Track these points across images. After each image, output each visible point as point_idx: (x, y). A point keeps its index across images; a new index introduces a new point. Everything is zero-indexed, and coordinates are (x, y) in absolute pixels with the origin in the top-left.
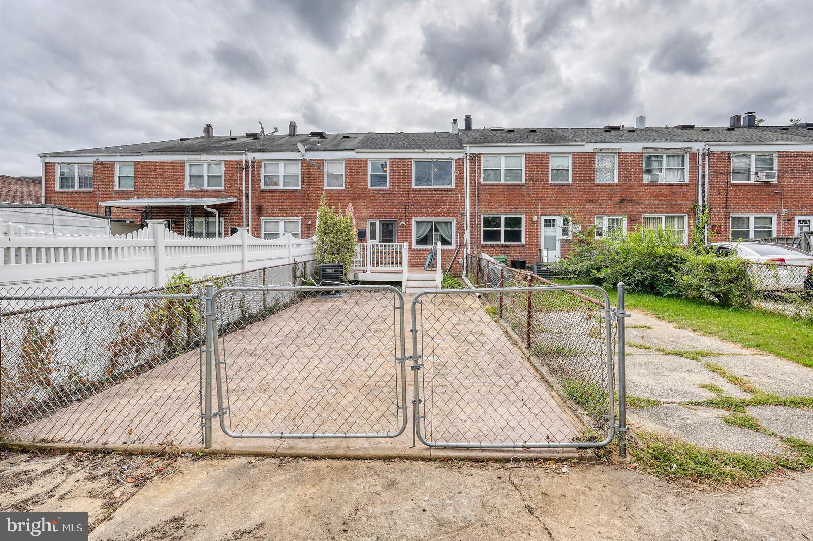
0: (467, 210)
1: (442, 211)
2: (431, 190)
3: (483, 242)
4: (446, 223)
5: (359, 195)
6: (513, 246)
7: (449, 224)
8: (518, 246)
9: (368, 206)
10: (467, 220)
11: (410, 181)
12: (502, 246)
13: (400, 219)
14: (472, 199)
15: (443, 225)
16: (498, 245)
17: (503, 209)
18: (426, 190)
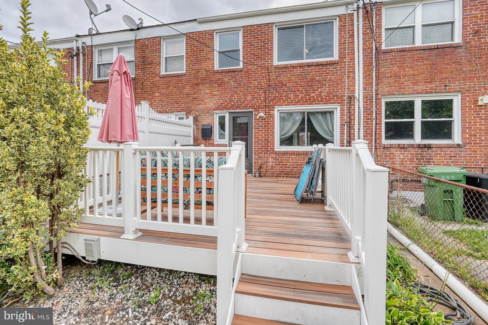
0: (359, 92)
1: (320, 95)
2: (301, 66)
3: (385, 142)
4: (324, 113)
5: (204, 79)
6: (440, 147)
7: (328, 115)
8: (449, 147)
9: (214, 93)
10: (359, 105)
11: (271, 55)
12: (419, 146)
13: (258, 109)
14: (367, 75)
15: (320, 117)
16: (412, 146)
17: (420, 87)
18: (294, 67)
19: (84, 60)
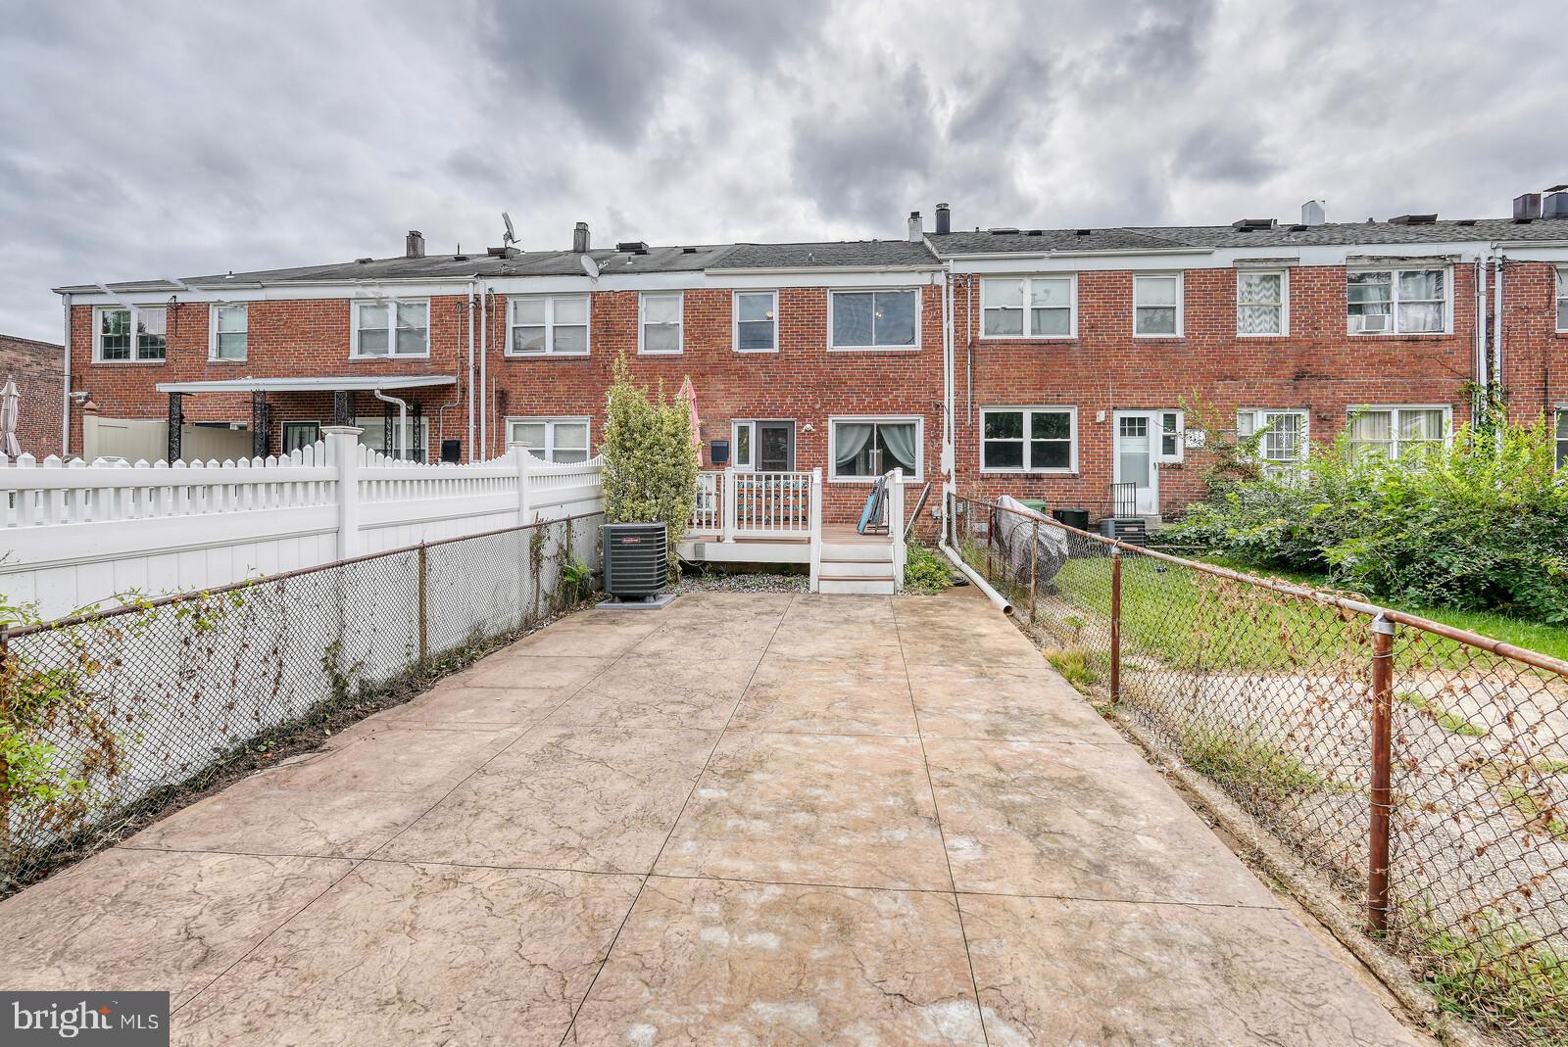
0: (949, 400)
1: (893, 401)
2: (869, 355)
3: (983, 469)
4: (902, 427)
5: (714, 366)
6: (1051, 477)
7: (908, 429)
8: (1064, 477)
9: (733, 390)
10: (949, 419)
11: (824, 336)
12: (1027, 477)
13: (803, 418)
14: (960, 376)
15: (896, 431)
16: (1018, 476)
17: (1027, 396)
18: (858, 356)
19: (488, 319)
